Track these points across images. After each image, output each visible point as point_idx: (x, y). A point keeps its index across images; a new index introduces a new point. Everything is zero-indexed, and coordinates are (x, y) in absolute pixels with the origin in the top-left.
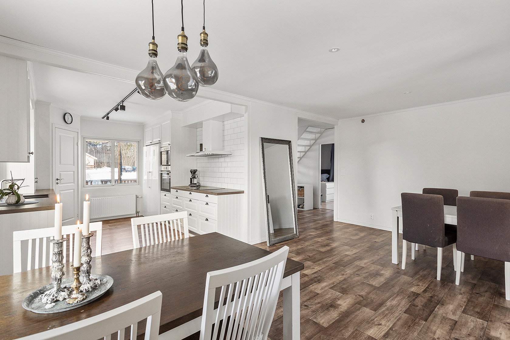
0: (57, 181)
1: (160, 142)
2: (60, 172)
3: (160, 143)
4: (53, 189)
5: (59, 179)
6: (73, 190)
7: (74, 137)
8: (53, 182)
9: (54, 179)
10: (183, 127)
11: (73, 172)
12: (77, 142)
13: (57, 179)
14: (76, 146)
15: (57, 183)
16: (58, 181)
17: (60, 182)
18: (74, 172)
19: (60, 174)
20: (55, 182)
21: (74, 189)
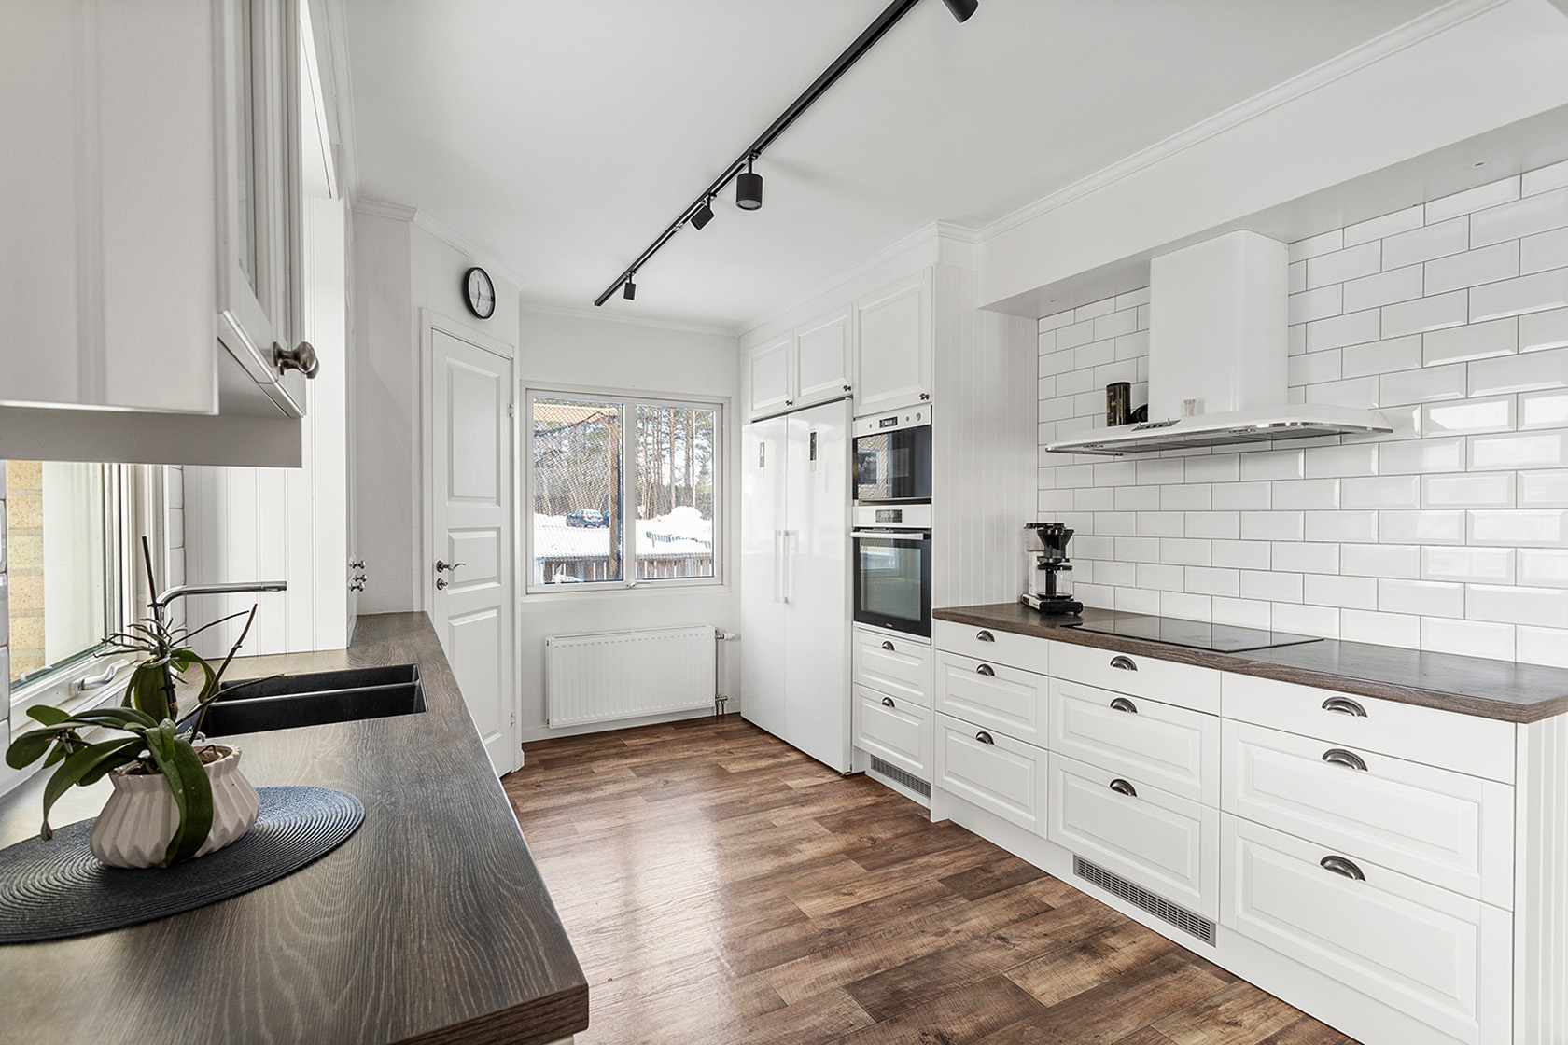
0: (438, 575)
1: (848, 392)
2: (450, 530)
3: (851, 397)
4: (423, 613)
5: (447, 567)
6: (493, 613)
7: (498, 378)
8: (426, 581)
9: (429, 565)
10: (982, 308)
11: (493, 534)
12: (508, 402)
13: (440, 567)
14: (505, 421)
15: (440, 584)
16: (444, 575)
17: (452, 577)
18: (498, 530)
19: (451, 541)
20: (431, 576)
21: (498, 608)
